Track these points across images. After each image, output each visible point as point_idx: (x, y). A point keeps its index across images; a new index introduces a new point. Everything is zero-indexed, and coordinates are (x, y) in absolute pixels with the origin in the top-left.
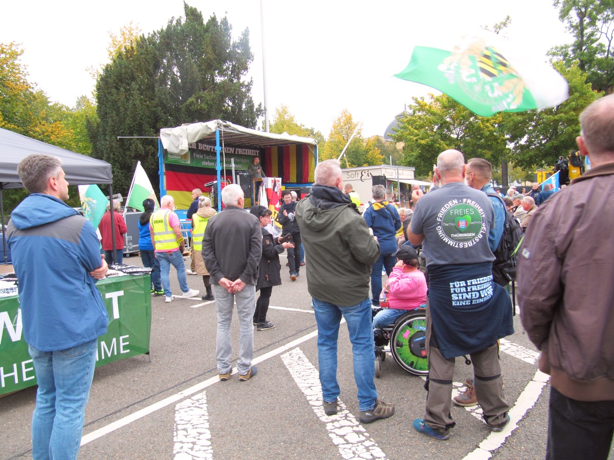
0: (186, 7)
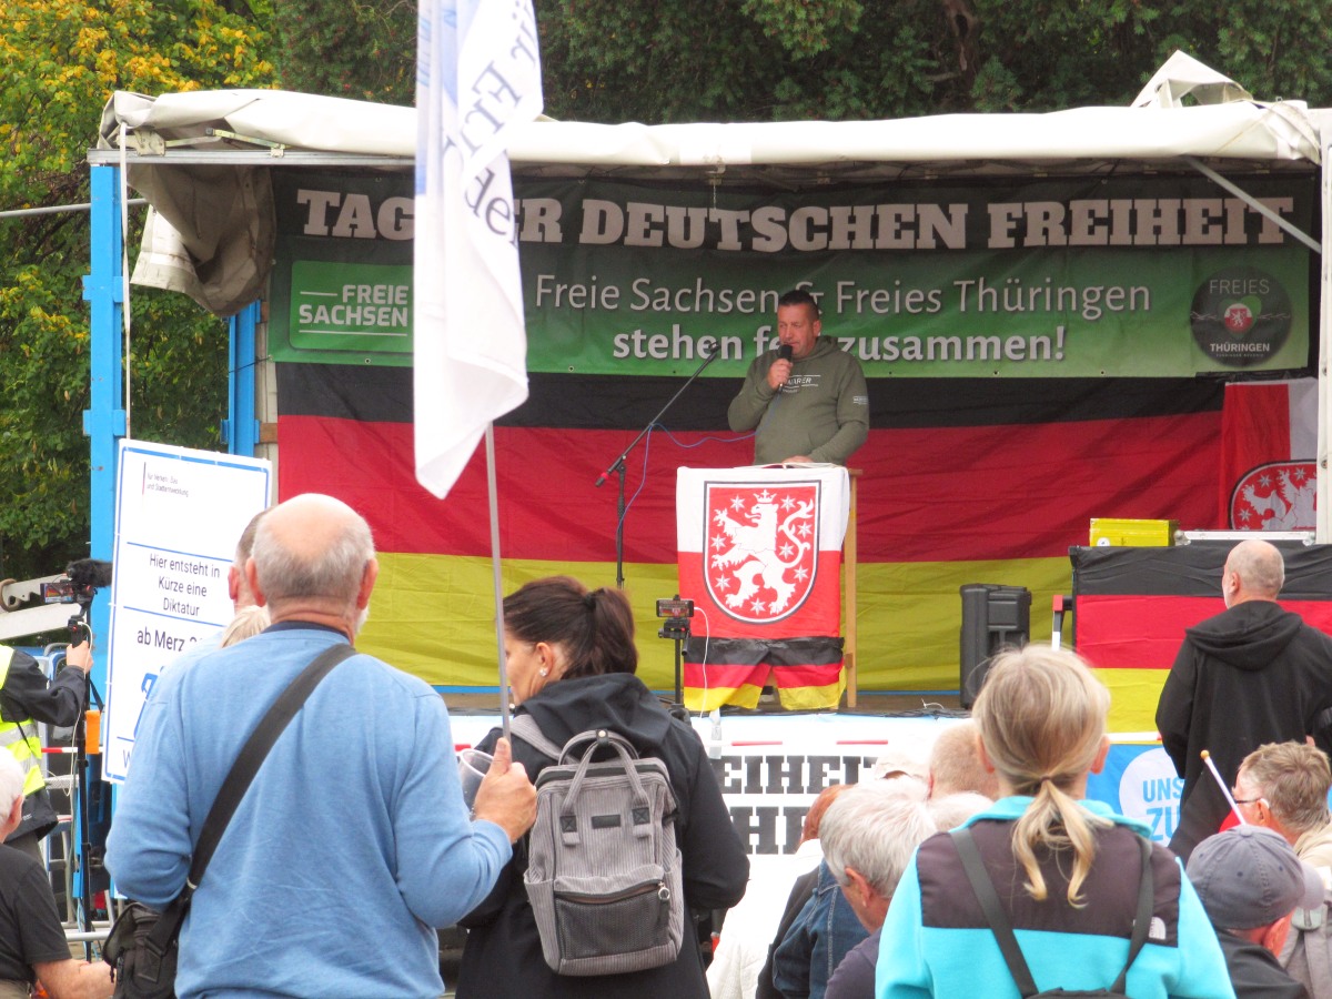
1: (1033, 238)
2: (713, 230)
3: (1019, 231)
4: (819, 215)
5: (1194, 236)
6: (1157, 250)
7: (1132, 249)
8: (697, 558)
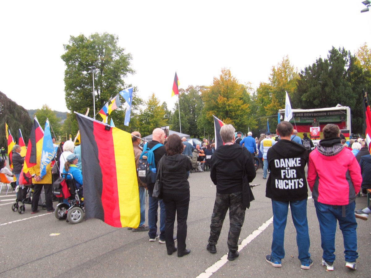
0: (333, 47)
1: (330, 114)
2: (312, 115)
3: (329, 114)
4: (318, 114)
5: (340, 114)
6: (337, 115)
7: (336, 115)
8: (311, 132)
